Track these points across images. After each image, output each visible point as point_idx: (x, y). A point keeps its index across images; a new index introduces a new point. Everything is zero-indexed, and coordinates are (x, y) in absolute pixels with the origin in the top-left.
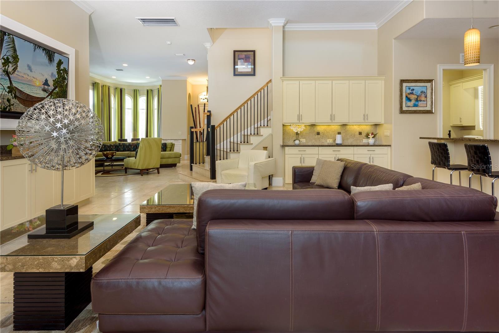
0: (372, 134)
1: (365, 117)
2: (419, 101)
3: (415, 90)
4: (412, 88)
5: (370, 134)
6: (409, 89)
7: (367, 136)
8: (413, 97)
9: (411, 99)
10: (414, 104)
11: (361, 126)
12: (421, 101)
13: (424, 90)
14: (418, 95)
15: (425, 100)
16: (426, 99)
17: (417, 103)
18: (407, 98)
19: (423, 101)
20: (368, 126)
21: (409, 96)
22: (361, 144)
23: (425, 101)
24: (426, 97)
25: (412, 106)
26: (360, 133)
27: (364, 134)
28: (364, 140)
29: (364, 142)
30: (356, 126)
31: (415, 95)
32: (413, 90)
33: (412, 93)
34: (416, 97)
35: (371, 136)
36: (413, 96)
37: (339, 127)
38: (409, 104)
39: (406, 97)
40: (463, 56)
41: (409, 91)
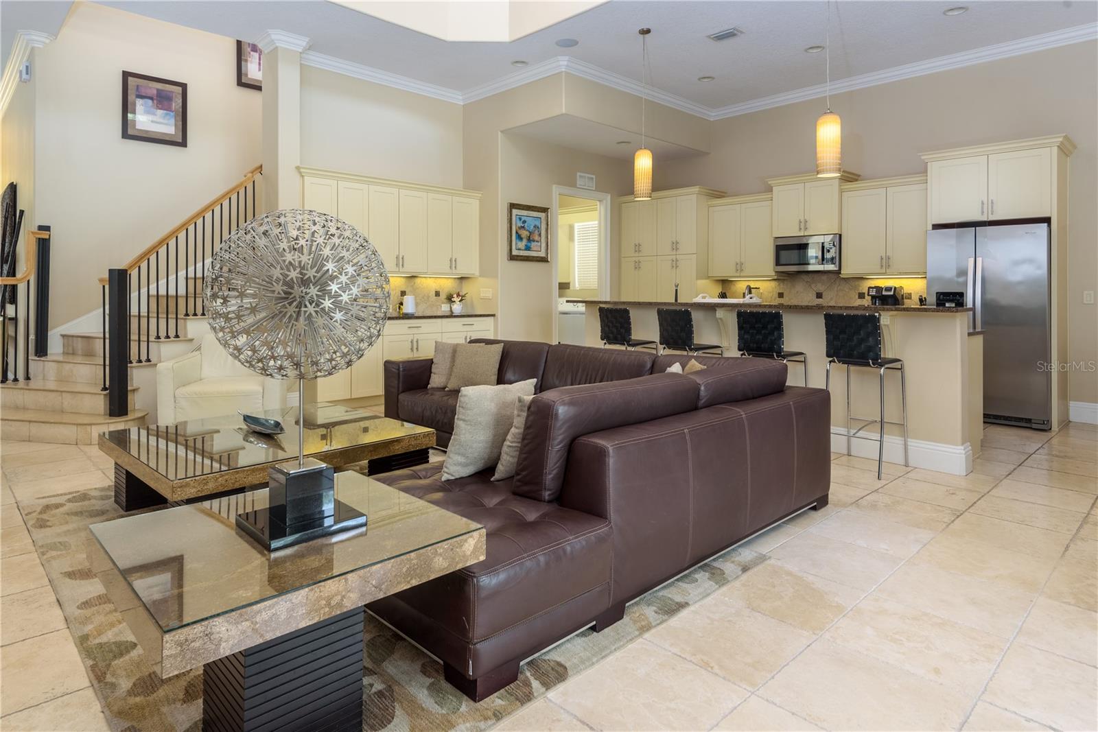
0: (458, 295)
1: (453, 263)
2: (531, 240)
3: (527, 222)
4: (523, 219)
5: (455, 296)
6: (520, 219)
7: (450, 299)
8: (524, 234)
9: (522, 236)
10: (526, 245)
11: (439, 280)
12: (534, 241)
13: (537, 223)
14: (530, 231)
15: (539, 240)
16: (540, 238)
17: (529, 244)
18: (517, 235)
19: (536, 241)
20: (450, 280)
21: (520, 232)
22: (439, 314)
23: (539, 242)
24: (540, 235)
25: (524, 248)
26: (437, 294)
27: (443, 296)
28: (443, 305)
29: (443, 309)
30: (432, 279)
31: (527, 230)
32: (525, 222)
33: (523, 227)
34: (528, 234)
35: (455, 299)
36: (524, 231)
37: (403, 280)
38: (520, 244)
39: (517, 233)
40: (580, 176)
41: (520, 224)
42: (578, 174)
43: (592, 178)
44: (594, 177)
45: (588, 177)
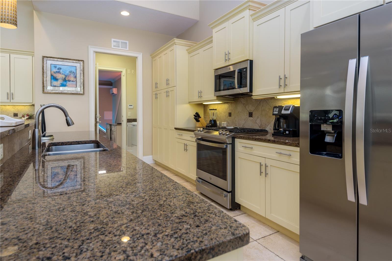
0: (28, 115)
1: (10, 96)
2: (67, 81)
3: (62, 69)
4: (58, 67)
6: (55, 67)
8: (60, 76)
9: (57, 78)
10: (61, 84)
12: (69, 81)
13: (73, 70)
14: (66, 75)
15: (74, 80)
16: (76, 79)
17: (65, 83)
18: (52, 77)
19: (72, 81)
21: (55, 75)
23: (74, 82)
24: (76, 77)
25: (59, 85)
26: (15, 115)
30: (10, 106)
31: (63, 74)
32: (61, 69)
33: (59, 72)
34: (64, 76)
36: (60, 75)
38: (55, 83)
39: (51, 75)
40: (114, 41)
41: (55, 70)
42: (113, 40)
43: (126, 43)
44: (127, 42)
45: (121, 42)
